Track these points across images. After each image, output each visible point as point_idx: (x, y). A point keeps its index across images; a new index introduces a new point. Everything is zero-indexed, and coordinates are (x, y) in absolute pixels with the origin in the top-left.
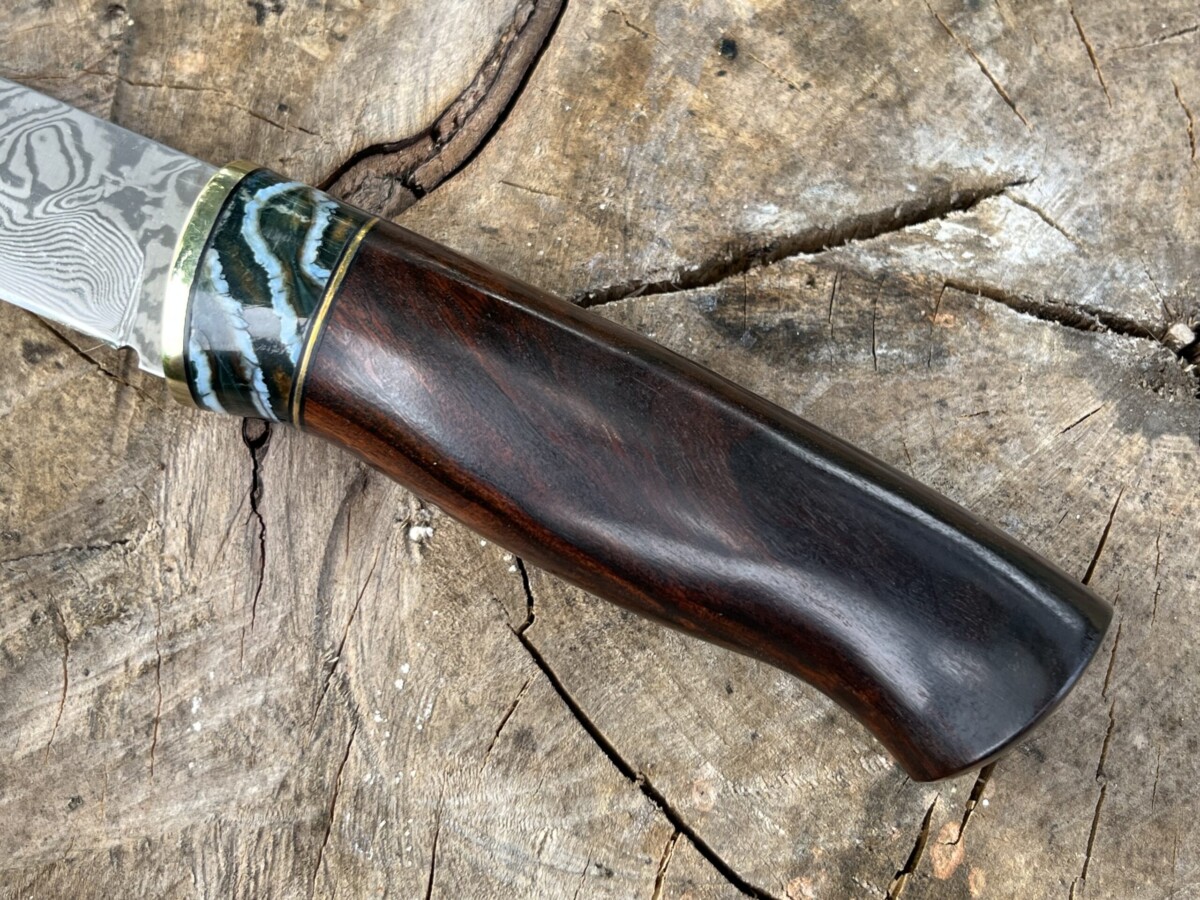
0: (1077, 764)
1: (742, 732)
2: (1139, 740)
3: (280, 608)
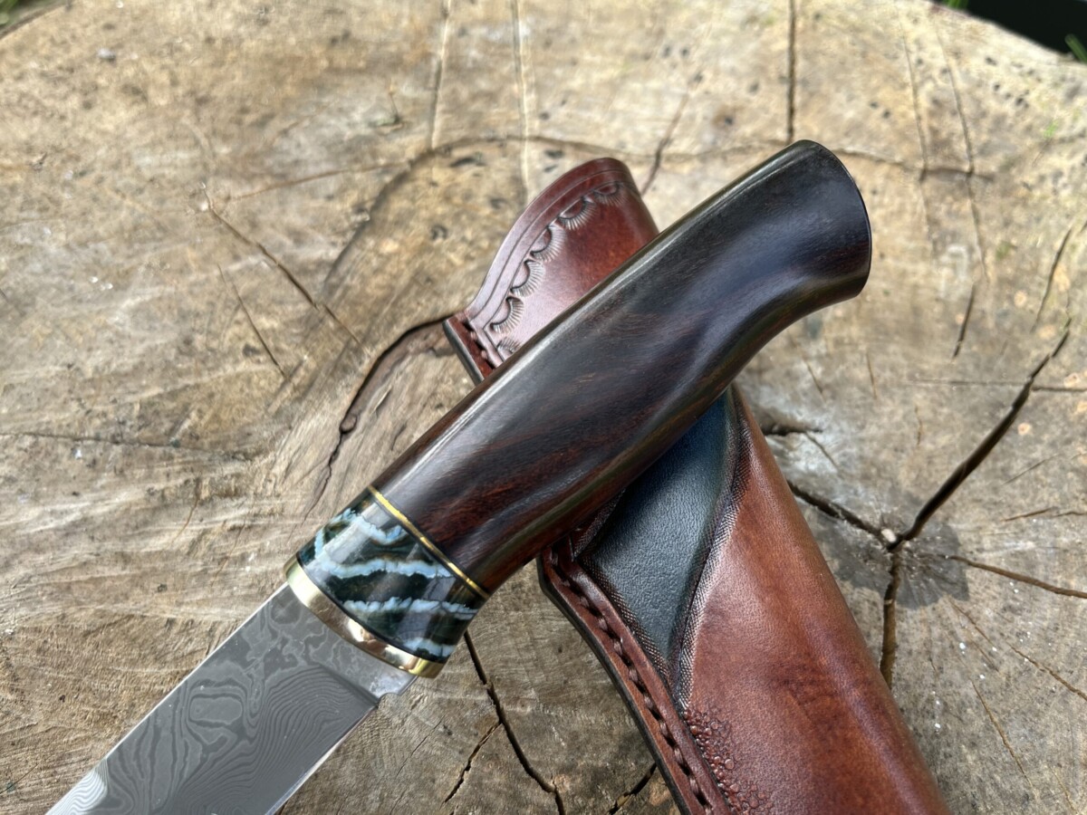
3: (320, 520)
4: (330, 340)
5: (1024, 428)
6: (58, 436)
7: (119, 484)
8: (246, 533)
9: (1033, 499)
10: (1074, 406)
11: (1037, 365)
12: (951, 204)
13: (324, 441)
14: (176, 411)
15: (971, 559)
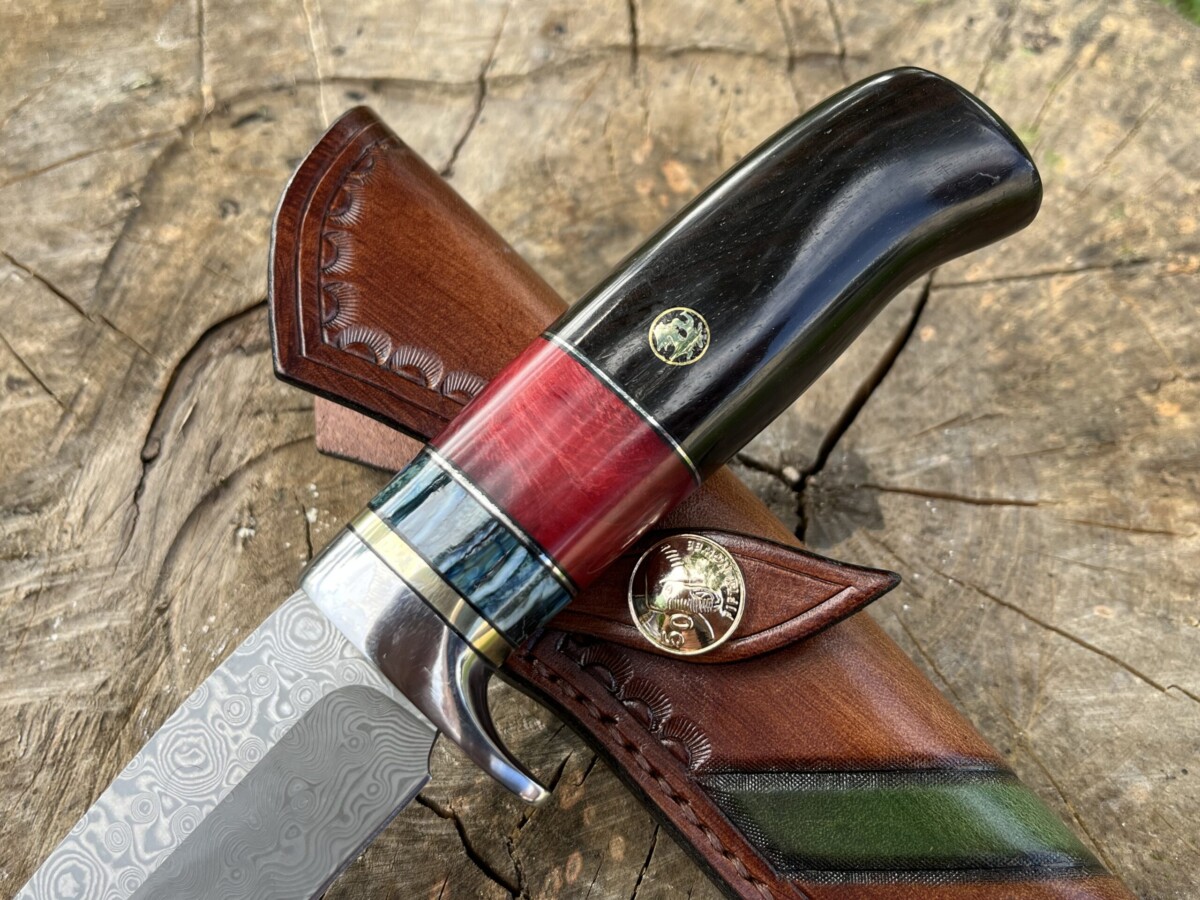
4: (113, 355)
5: (926, 333)
8: (45, 597)
9: (944, 407)
10: (978, 300)
13: (124, 476)
15: (882, 484)
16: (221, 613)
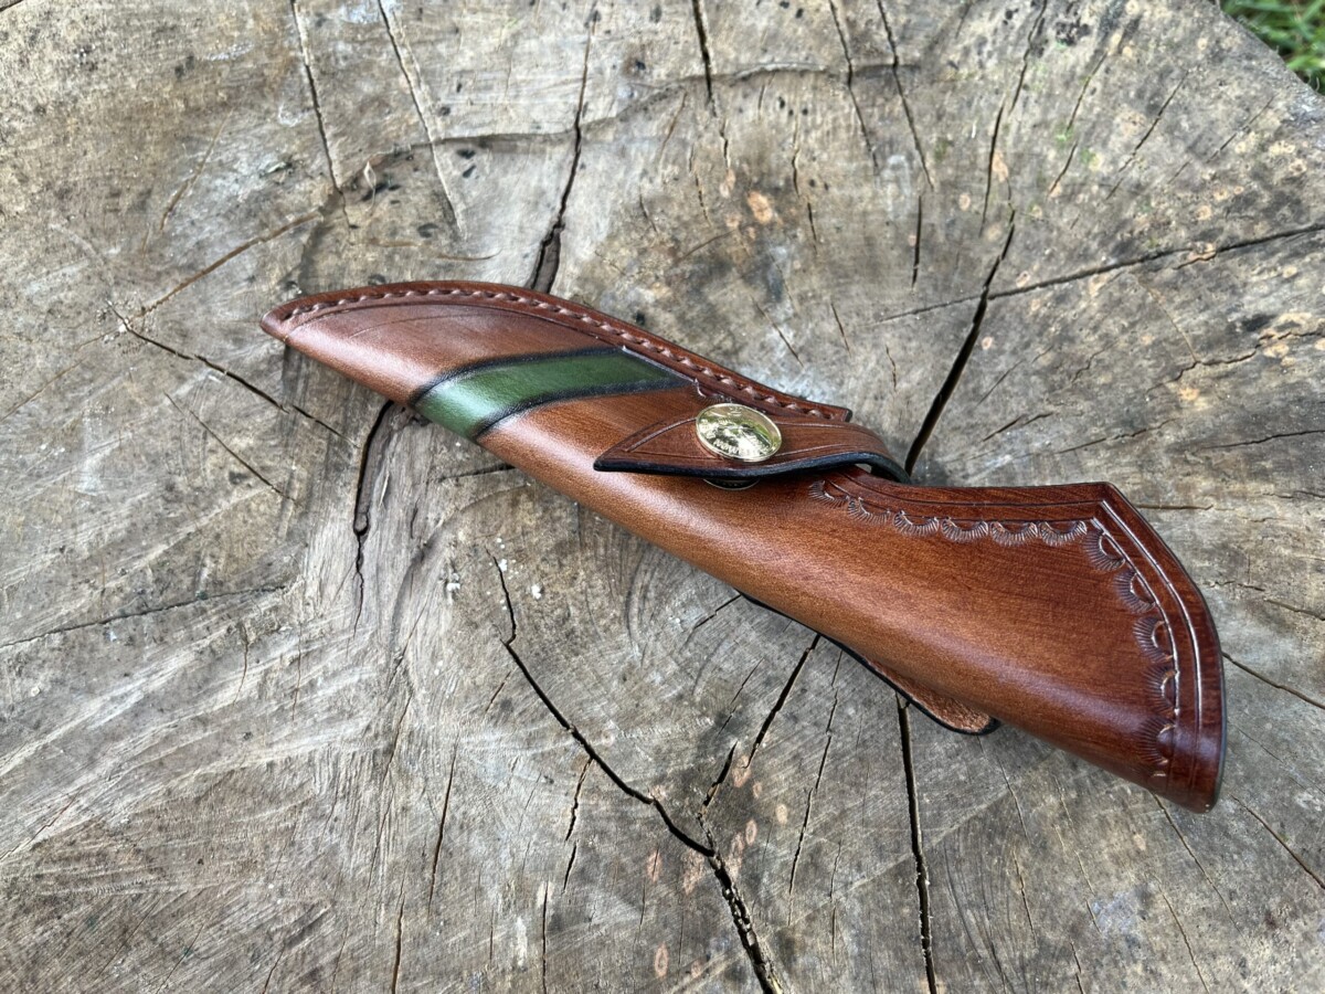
0: (815, 724)
1: (631, 702)
2: (851, 711)
3: (370, 628)
4: (310, 440)
5: (987, 343)
6: (84, 626)
7: (164, 652)
8: (305, 662)
9: (1004, 413)
10: (1029, 306)
11: (989, 270)
12: (883, 105)
13: (344, 548)
14: (190, 564)
16: (446, 657)
